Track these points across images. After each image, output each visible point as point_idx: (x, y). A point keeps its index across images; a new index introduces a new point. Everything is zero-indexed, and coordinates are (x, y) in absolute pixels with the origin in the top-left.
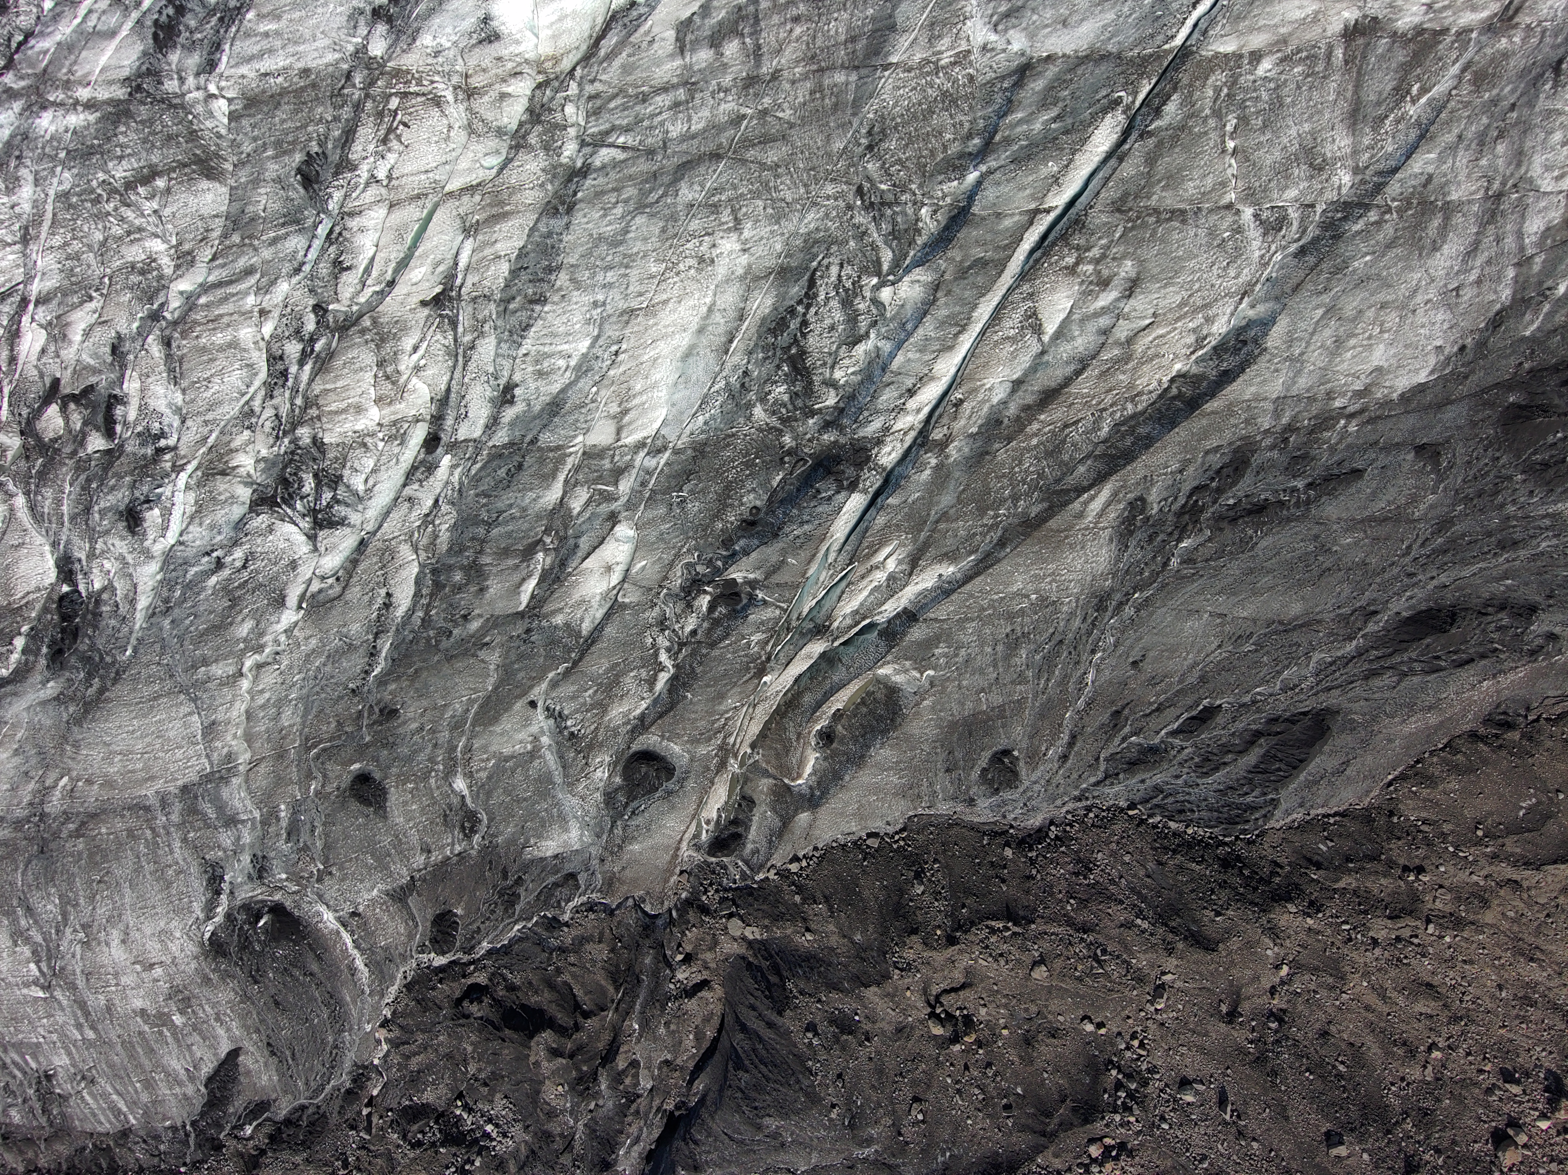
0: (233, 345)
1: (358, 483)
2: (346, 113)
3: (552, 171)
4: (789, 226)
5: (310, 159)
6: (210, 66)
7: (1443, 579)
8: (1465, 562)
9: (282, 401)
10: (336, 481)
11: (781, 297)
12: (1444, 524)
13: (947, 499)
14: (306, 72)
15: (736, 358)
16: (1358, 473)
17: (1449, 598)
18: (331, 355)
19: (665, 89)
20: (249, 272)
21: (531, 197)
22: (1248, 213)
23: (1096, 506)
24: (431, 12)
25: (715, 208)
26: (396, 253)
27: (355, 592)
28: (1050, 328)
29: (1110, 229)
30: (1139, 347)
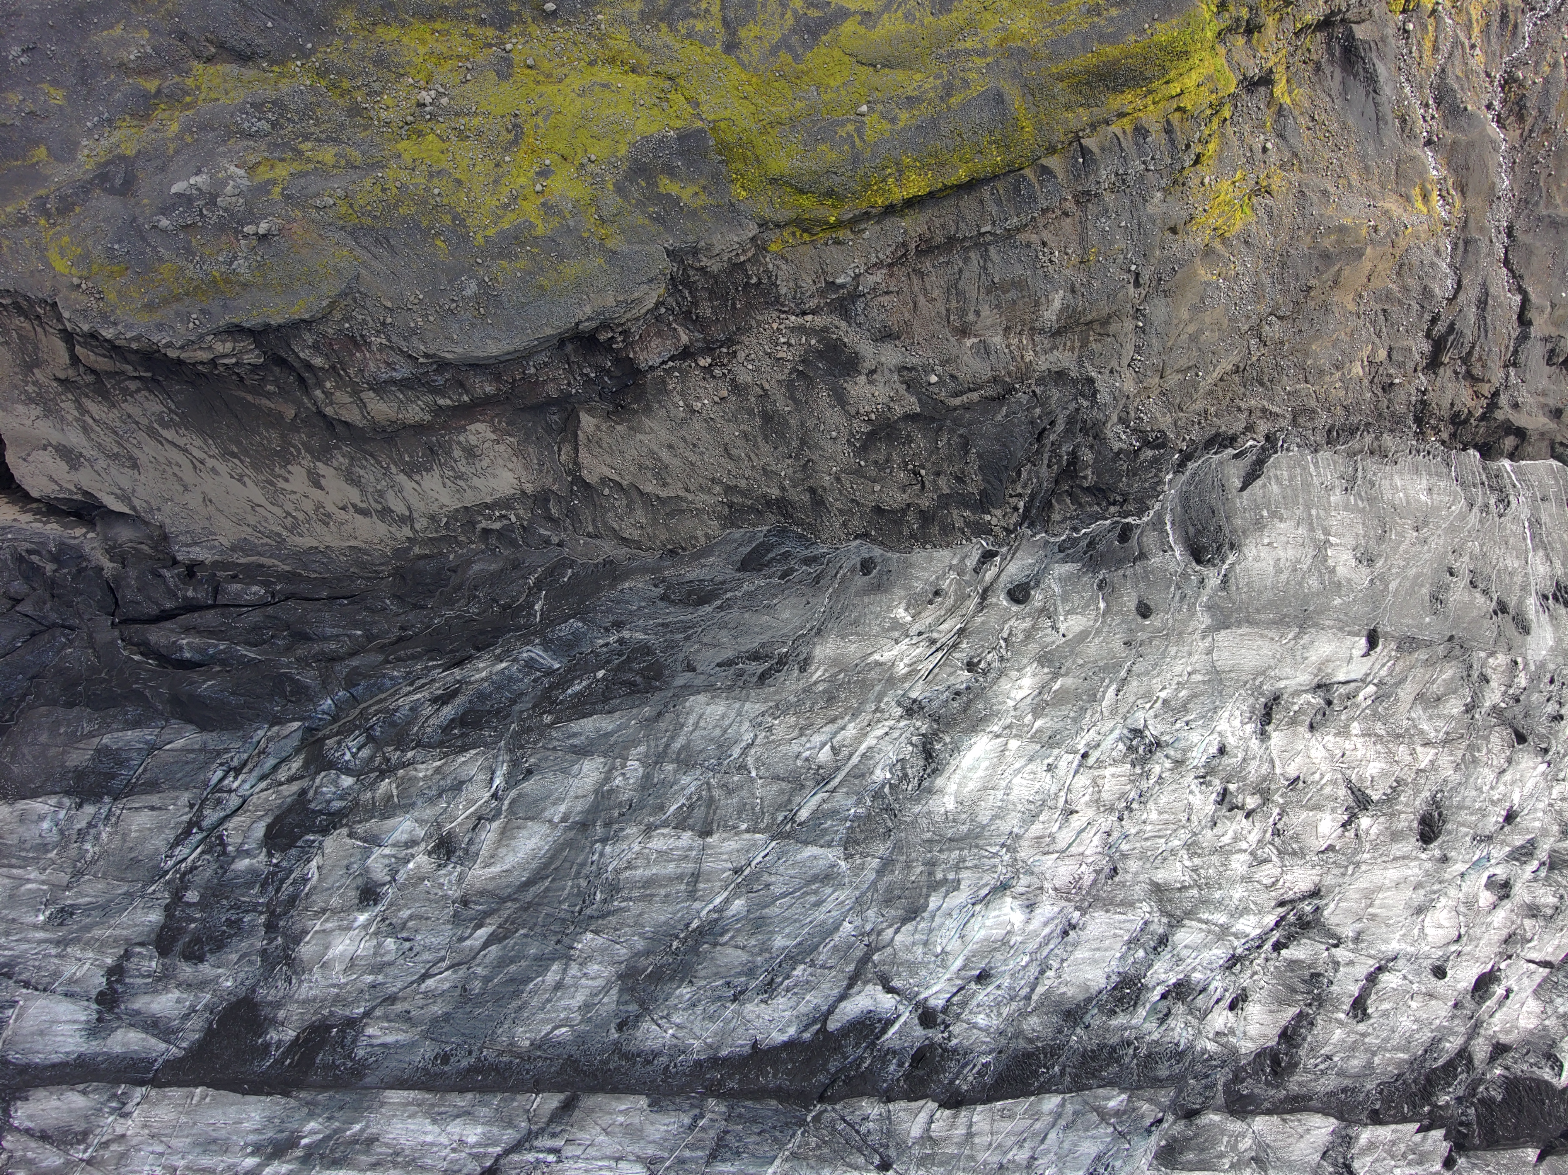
0: (1161, 813)
1: (1121, 746)
2: (1094, 892)
3: (1015, 851)
4: (926, 808)
5: (1112, 878)
6: (1146, 923)
7: (690, 617)
8: (682, 621)
9: (1145, 785)
10: (1130, 748)
11: (932, 782)
12: (687, 638)
13: (878, 688)
14: (1107, 911)
15: (954, 762)
16: (719, 665)
17: (690, 609)
18: (1119, 799)
19: (967, 868)
20: (1146, 839)
21: (1024, 843)
22: (753, 774)
23: (819, 673)
24: (1052, 919)
25: (954, 821)
26: (1084, 835)
27: (1131, 699)
28: (828, 747)
29: (806, 779)
30: (796, 733)
